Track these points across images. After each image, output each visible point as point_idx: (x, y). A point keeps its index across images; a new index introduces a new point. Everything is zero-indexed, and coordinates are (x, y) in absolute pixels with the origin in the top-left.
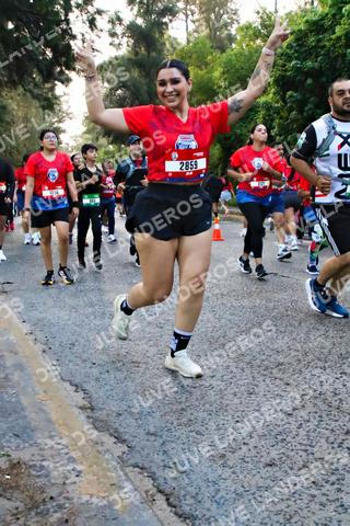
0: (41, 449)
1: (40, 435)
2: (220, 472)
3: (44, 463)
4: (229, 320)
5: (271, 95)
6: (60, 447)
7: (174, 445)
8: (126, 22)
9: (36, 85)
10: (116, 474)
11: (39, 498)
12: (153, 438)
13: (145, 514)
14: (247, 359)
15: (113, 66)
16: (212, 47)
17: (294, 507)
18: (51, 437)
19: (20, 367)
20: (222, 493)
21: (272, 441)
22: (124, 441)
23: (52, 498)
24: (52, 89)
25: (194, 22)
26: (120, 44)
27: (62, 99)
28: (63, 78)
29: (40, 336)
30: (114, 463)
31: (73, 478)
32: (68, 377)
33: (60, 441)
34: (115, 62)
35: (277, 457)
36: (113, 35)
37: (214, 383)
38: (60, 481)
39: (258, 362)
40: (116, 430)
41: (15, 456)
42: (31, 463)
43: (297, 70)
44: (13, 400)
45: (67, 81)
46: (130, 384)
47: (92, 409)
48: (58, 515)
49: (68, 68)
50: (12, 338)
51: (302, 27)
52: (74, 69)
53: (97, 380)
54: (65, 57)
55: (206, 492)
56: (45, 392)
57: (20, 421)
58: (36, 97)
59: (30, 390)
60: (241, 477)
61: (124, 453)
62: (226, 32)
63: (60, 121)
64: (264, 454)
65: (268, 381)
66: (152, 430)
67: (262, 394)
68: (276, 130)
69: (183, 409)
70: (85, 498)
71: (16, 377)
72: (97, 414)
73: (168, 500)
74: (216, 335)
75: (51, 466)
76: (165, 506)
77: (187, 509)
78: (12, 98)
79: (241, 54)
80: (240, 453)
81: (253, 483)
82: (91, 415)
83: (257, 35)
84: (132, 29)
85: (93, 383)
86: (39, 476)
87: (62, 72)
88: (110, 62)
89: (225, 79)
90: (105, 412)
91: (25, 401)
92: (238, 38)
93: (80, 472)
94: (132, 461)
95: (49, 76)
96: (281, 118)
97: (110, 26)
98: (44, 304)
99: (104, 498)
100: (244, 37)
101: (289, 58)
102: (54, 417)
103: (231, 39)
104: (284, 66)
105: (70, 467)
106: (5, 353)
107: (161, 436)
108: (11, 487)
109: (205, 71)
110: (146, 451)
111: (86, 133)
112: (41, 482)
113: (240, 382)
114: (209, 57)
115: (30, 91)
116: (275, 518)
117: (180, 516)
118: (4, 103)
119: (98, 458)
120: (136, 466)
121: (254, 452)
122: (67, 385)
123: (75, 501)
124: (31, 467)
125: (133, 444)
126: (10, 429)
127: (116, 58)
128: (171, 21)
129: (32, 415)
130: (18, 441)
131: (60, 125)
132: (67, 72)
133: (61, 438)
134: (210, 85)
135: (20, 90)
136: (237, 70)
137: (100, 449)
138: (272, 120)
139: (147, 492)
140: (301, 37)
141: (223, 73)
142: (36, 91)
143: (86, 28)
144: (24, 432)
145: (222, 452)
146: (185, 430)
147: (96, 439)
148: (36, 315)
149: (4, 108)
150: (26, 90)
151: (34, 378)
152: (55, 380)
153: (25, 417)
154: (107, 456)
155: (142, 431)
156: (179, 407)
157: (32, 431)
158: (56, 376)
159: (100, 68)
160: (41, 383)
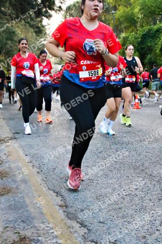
0: (37, 230)
1: (37, 222)
3: (40, 238)
4: (146, 156)
6: (49, 229)
7: (115, 229)
9: (32, 19)
12: (102, 225)
14: (157, 179)
15: (76, 7)
18: (43, 223)
19: (24, 181)
22: (85, 226)
24: (41, 21)
27: (46, 27)
28: (47, 15)
29: (36, 164)
30: (80, 239)
32: (52, 188)
33: (48, 225)
34: (77, 5)
37: (137, 193)
41: (22, 233)
42: (32, 238)
44: (21, 200)
45: (49, 16)
46: (88, 192)
47: (66, 207)
49: (50, 9)
50: (20, 165)
52: (54, 10)
56: (39, 196)
57: (25, 213)
58: (31, 26)
59: (31, 195)
61: (85, 233)
66: (102, 220)
69: (120, 208)
71: (22, 187)
72: (70, 210)
74: (138, 165)
75: (44, 240)
78: (18, 27)
80: (155, 236)
82: (65, 210)
85: (67, 191)
87: (46, 12)
88: (74, 5)
89: (142, 14)
90: (74, 209)
91: (27, 201)
94: (90, 239)
95: (39, 14)
98: (38, 145)
106: (16, 173)
107: (107, 224)
110: (98, 233)
115: (28, 23)
118: (14, 30)
119: (71, 236)
120: (92, 241)
122: (51, 192)
124: (31, 240)
125: (91, 228)
126: (20, 217)
130: (25, 224)
132: (49, 11)
133: (49, 224)
134: (133, 17)
135: (23, 22)
137: (71, 230)
141: (140, 10)
142: (32, 23)
144: (28, 219)
145: (144, 234)
146: (121, 221)
147: (68, 225)
148: (33, 151)
149: (14, 32)
150: (26, 22)
151: (33, 188)
152: (44, 189)
153: (28, 211)
154: (76, 235)
155: (96, 221)
156: (117, 207)
157: (32, 219)
158: (45, 187)
159: (69, 8)
160: (37, 191)
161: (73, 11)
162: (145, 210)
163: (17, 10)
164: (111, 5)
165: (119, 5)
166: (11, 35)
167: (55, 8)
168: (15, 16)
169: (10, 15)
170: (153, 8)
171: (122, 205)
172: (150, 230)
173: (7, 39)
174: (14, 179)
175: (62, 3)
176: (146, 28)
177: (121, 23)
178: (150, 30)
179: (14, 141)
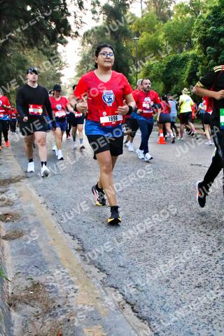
0: (51, 275)
1: (51, 267)
2: (166, 291)
3: (54, 284)
5: (196, 50)
6: (64, 274)
7: (136, 274)
8: (102, 4)
9: (45, 46)
10: (99, 292)
11: (51, 305)
12: (123, 269)
13: (117, 317)
14: (182, 219)
15: (94, 33)
16: (158, 19)
17: (214, 314)
18: (58, 268)
19: (37, 224)
20: (167, 304)
21: (200, 272)
22: (104, 271)
23: (59, 306)
24: (56, 48)
25: (146, 3)
26: (98, 19)
28: (62, 41)
29: (50, 205)
30: (98, 284)
31: (72, 294)
32: (68, 230)
33: (63, 271)
34: (95, 30)
35: (202, 282)
36: (94, 12)
37: (161, 234)
38: (64, 295)
39: (189, 221)
40: (99, 264)
41: (36, 279)
42: (46, 284)
43: (214, 32)
44: (34, 244)
45: (65, 43)
46: (107, 235)
47: (84, 250)
48: (63, 317)
49: (66, 35)
50: (32, 206)
51: (217, 4)
52: (70, 35)
53: (87, 232)
54: (64, 28)
55: (157, 304)
56: (54, 240)
57: (39, 258)
58: (45, 54)
59: (44, 238)
60: (179, 294)
61: (104, 278)
62: (167, 9)
63: (60, 69)
64: (194, 280)
65: (196, 233)
66: (122, 264)
67: (192, 242)
68: (200, 72)
69: (142, 251)
70: (80, 306)
73: (132, 308)
75: (59, 286)
76: (131, 312)
77: (145, 314)
78: (30, 54)
79: (177, 23)
80: (179, 279)
81: (187, 298)
82: (83, 254)
83: (187, 10)
84: (107, 9)
85: (84, 234)
86: (51, 292)
87: (62, 38)
88: (93, 30)
89: (166, 40)
91: (41, 245)
92: (175, 13)
93: (77, 290)
94: (110, 284)
95: (54, 40)
96: (203, 64)
97: (92, 7)
98: (52, 185)
99: (92, 306)
100: (179, 12)
101: (208, 25)
102: (60, 255)
103: (170, 13)
104: (205, 30)
105: (70, 287)
106: (28, 215)
107: (128, 268)
108: (34, 299)
109: (153, 35)
110: (118, 277)
111: (77, 76)
112: (52, 296)
113: (179, 234)
114: (156, 26)
115: (42, 50)
116: (202, 321)
117: (141, 318)
118: (26, 58)
119: (88, 281)
120: (112, 286)
121: (187, 278)
122: (67, 235)
123: (74, 308)
124: (45, 286)
125: (110, 273)
126: (33, 263)
127: (96, 28)
128: (131, 3)
129: (46, 254)
130: (37, 270)
131: (61, 71)
132: (65, 37)
133: (64, 269)
134: (157, 43)
135: (36, 49)
136: (174, 34)
137: (89, 275)
138: (197, 66)
139: (119, 303)
140: (216, 11)
141: (165, 36)
142: (45, 50)
143: (77, 8)
144: (41, 264)
145: (168, 278)
146: (143, 264)
147: (86, 269)
148: (47, 191)
149: (25, 61)
150: (39, 49)
151: (47, 231)
152: (59, 232)
153: (41, 255)
154: (94, 280)
155: (115, 265)
156: (139, 250)
157: (46, 264)
158: (60, 230)
159: (86, 34)
160: (51, 234)
161: (91, 37)
162: (169, 252)
163: (28, 36)
164: (133, 31)
165: (142, 31)
166: (22, 64)
167: (72, 34)
168: (26, 42)
169: (21, 42)
170: (178, 35)
171: (144, 248)
172: (174, 274)
173: (18, 68)
174: (26, 221)
175: (79, 28)
176: (172, 56)
177: (144, 51)
178: (175, 58)
179: (26, 180)
